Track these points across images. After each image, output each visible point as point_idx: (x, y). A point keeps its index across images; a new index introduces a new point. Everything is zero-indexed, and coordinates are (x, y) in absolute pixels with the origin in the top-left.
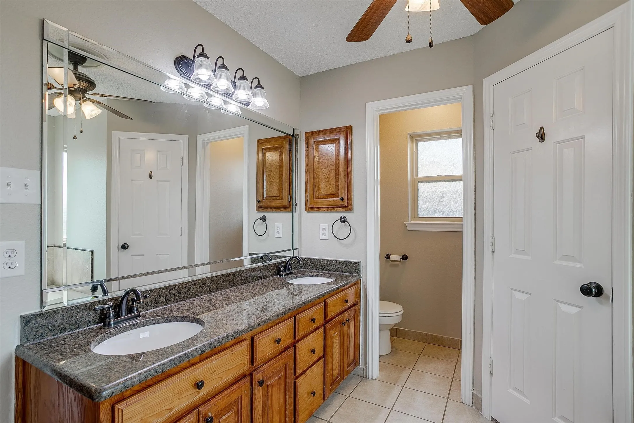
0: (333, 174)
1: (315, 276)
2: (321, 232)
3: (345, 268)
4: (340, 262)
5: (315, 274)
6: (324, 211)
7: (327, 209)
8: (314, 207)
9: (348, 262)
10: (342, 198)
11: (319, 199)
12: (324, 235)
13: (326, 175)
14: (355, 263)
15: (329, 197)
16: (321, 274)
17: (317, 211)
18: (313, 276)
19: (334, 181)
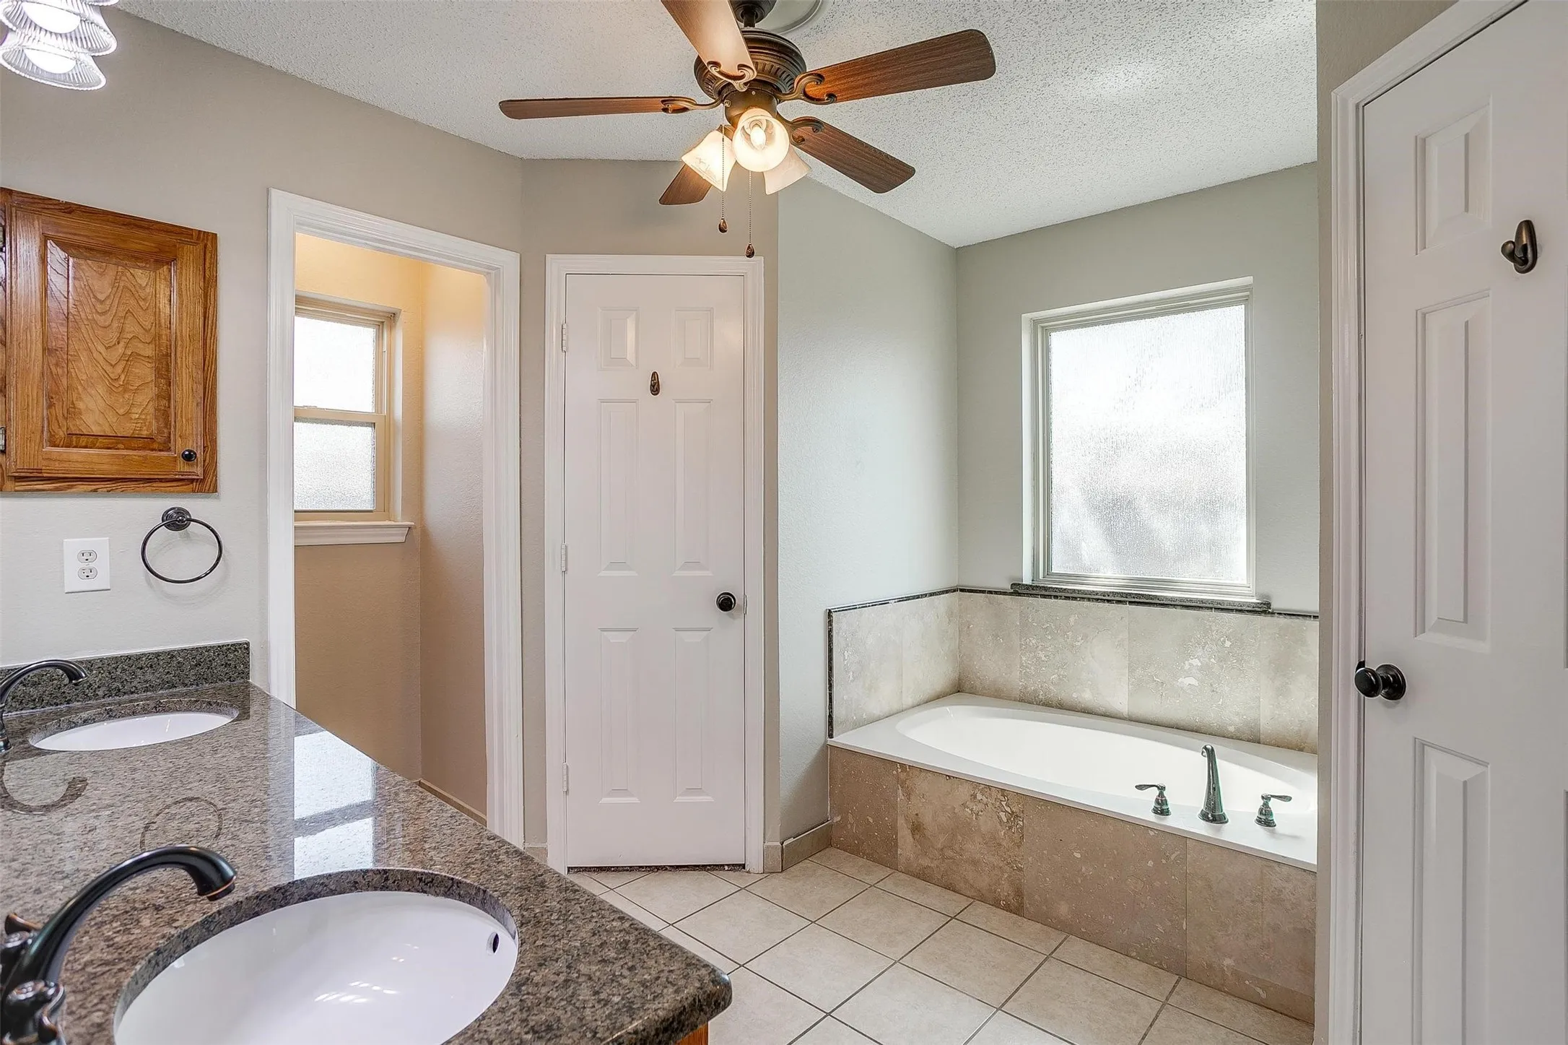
0: (145, 371)
1: (86, 722)
2: (72, 567)
3: (193, 672)
4: (171, 655)
5: (85, 715)
6: (95, 491)
7: (109, 485)
8: (45, 475)
9: (207, 649)
10: (187, 453)
11: (75, 450)
12: (88, 574)
13: (109, 369)
14: (235, 647)
15: (121, 446)
16: (111, 710)
17: (57, 489)
18: (76, 725)
19: (151, 391)
